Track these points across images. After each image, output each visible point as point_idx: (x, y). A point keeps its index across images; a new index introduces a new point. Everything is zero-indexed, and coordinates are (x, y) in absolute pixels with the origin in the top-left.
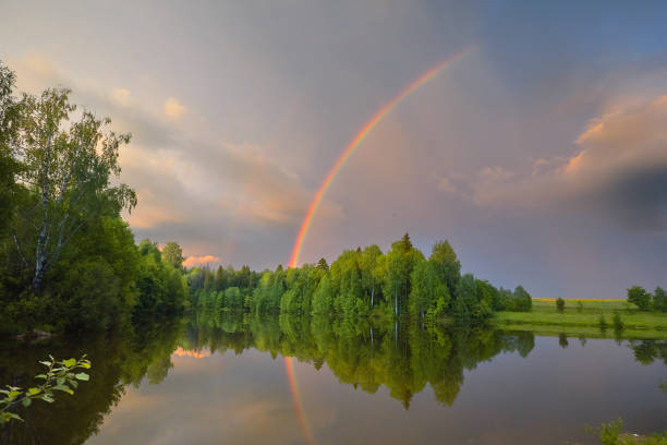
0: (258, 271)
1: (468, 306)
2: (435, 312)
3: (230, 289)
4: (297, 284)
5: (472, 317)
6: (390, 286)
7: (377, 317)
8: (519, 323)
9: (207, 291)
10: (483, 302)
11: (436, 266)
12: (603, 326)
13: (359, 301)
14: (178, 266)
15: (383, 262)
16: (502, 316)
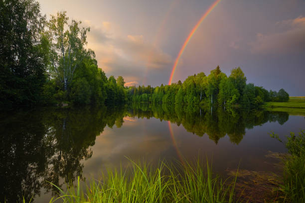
0: (154, 87)
1: (249, 99)
2: (231, 102)
3: (143, 95)
4: (169, 92)
5: (251, 104)
6: (209, 90)
7: (203, 104)
8: (279, 107)
9: (135, 95)
10: (258, 97)
11: (232, 79)
13: (195, 98)
14: (123, 85)
15: (206, 79)
16: (269, 104)
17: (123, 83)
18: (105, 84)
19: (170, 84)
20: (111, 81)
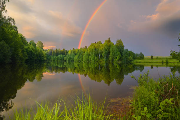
0: (67, 50)
1: (126, 58)
2: (117, 60)
3: (60, 55)
4: (78, 53)
5: (127, 61)
6: (104, 53)
7: (101, 62)
8: (140, 62)
9: (53, 56)
10: (130, 57)
11: (117, 46)
12: (163, 63)
13: (96, 57)
14: (42, 48)
15: (102, 46)
16: (135, 61)
17: (43, 46)
18: (26, 47)
19: (80, 48)
20: (32, 44)
